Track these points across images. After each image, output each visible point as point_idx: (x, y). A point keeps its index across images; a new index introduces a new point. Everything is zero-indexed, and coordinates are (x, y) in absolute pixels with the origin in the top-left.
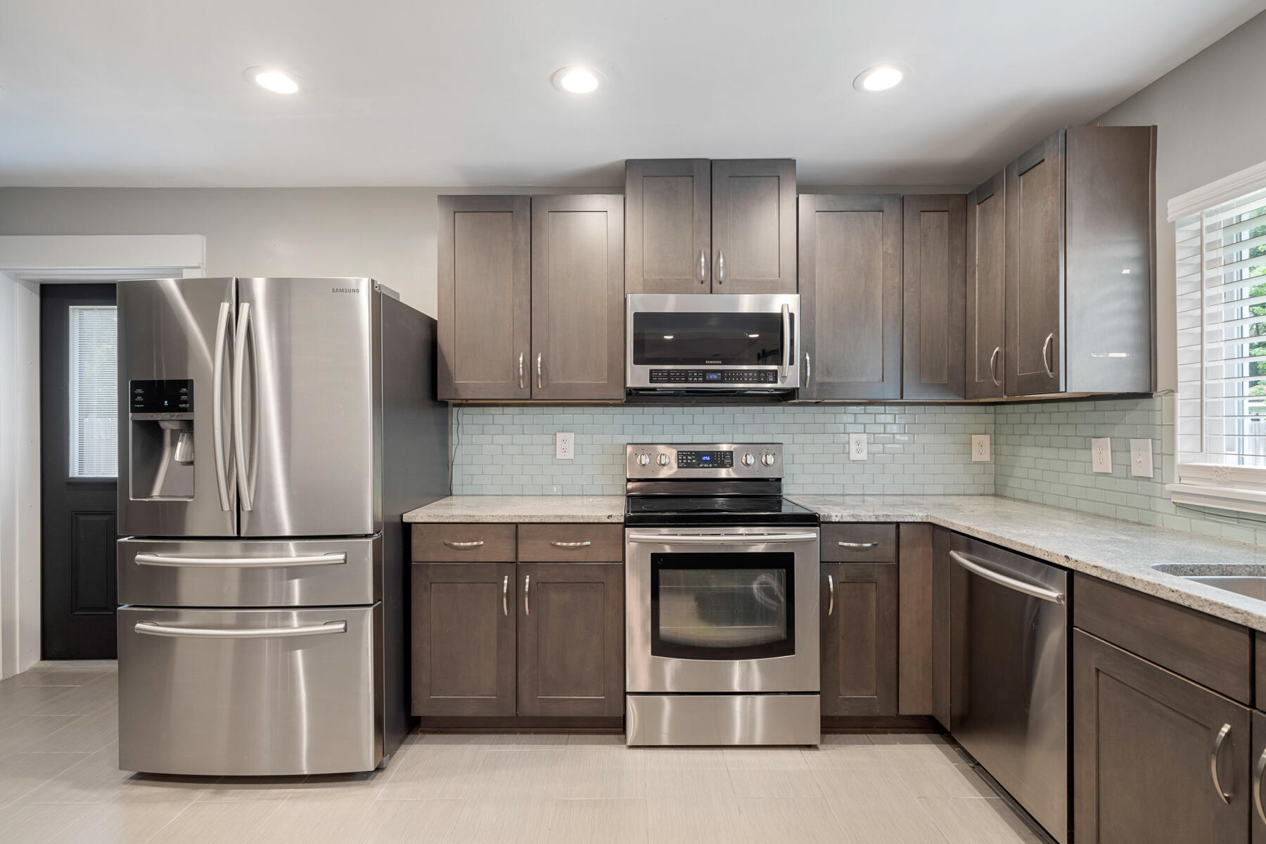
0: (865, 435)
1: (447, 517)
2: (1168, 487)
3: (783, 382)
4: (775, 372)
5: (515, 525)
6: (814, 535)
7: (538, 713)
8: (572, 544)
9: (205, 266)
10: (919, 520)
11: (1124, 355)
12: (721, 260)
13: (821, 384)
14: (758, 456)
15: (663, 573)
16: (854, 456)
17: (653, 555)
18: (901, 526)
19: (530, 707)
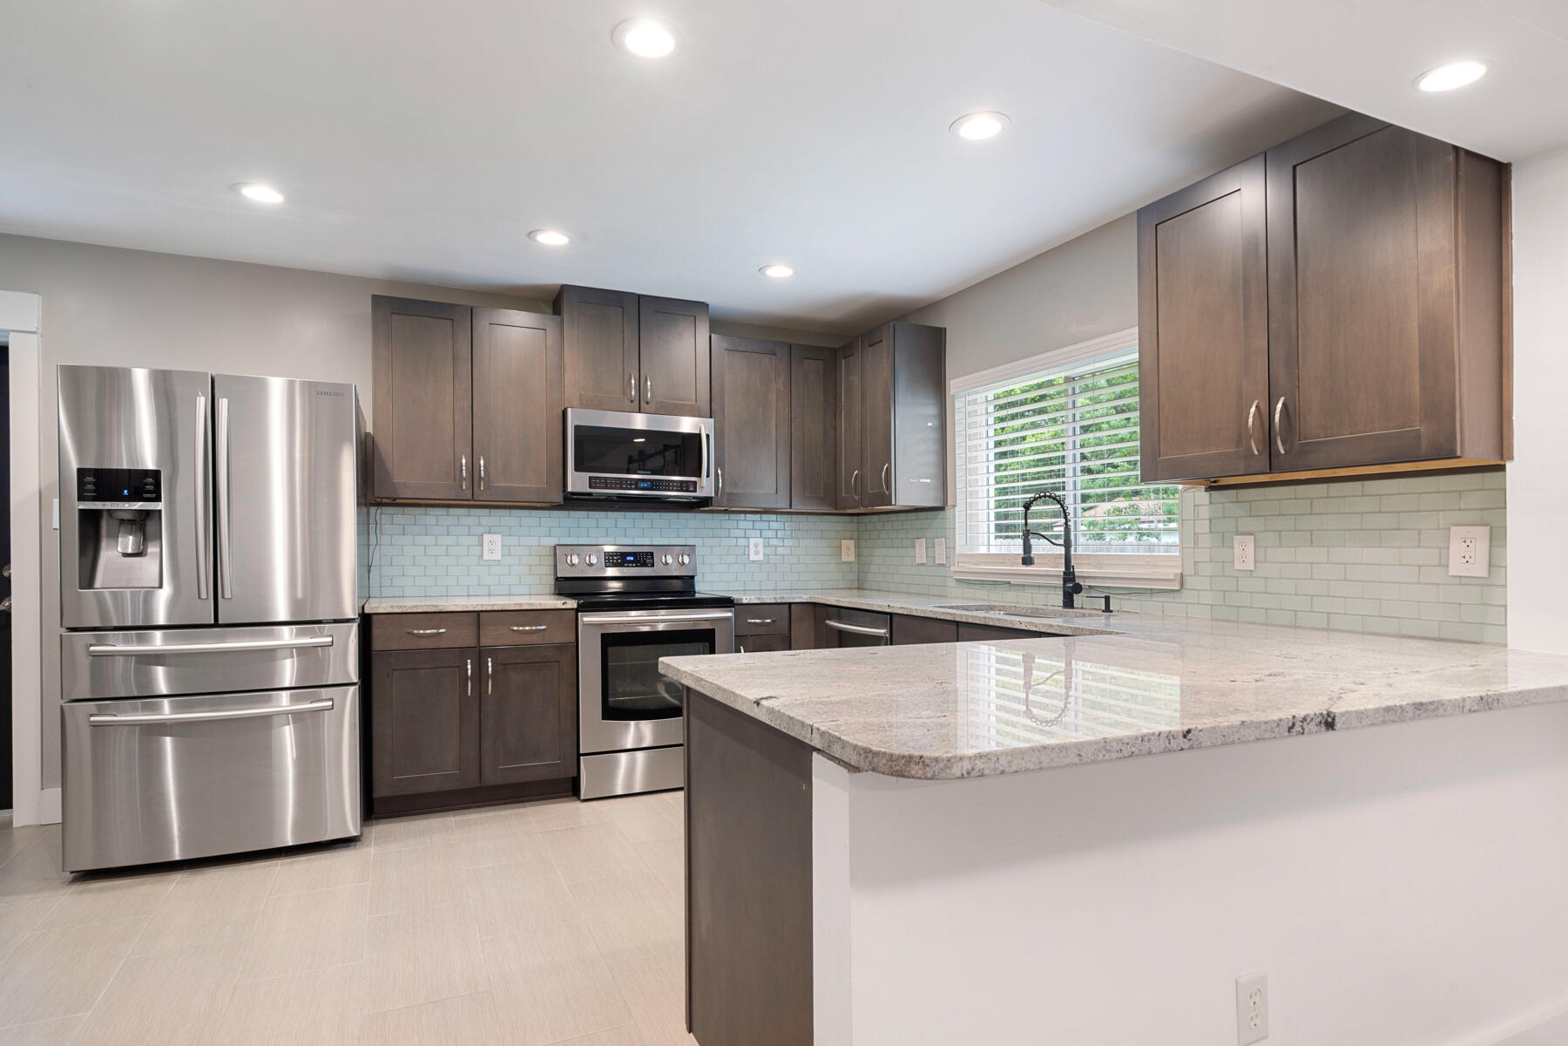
0: (762, 540)
1: (410, 607)
2: (952, 569)
3: (701, 492)
4: (695, 482)
5: (476, 614)
6: (730, 614)
7: (500, 781)
8: (527, 628)
9: (40, 330)
10: (805, 601)
11: (928, 481)
12: (649, 383)
13: (730, 494)
14: (676, 558)
15: (610, 649)
16: (753, 557)
17: (602, 635)
18: (793, 606)
19: (492, 777)
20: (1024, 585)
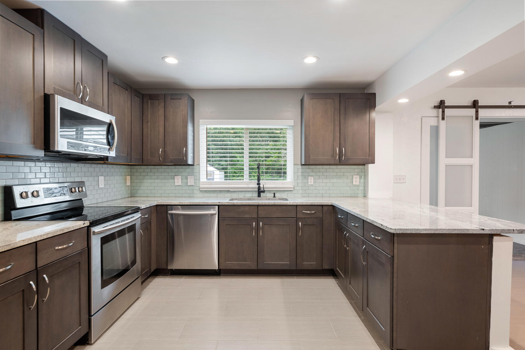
0: (103, 177)
2: (198, 187)
5: (35, 244)
6: (140, 215)
11: (192, 155)
12: (88, 90)
16: (100, 186)
18: (152, 208)
20: (235, 191)
